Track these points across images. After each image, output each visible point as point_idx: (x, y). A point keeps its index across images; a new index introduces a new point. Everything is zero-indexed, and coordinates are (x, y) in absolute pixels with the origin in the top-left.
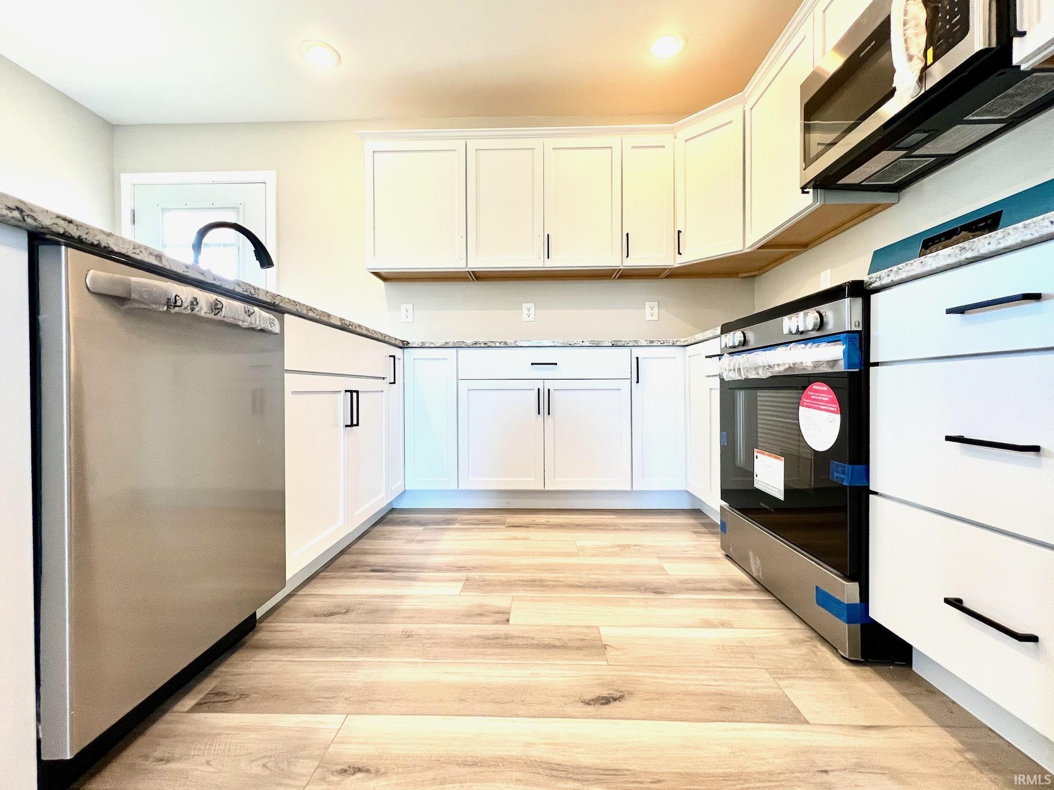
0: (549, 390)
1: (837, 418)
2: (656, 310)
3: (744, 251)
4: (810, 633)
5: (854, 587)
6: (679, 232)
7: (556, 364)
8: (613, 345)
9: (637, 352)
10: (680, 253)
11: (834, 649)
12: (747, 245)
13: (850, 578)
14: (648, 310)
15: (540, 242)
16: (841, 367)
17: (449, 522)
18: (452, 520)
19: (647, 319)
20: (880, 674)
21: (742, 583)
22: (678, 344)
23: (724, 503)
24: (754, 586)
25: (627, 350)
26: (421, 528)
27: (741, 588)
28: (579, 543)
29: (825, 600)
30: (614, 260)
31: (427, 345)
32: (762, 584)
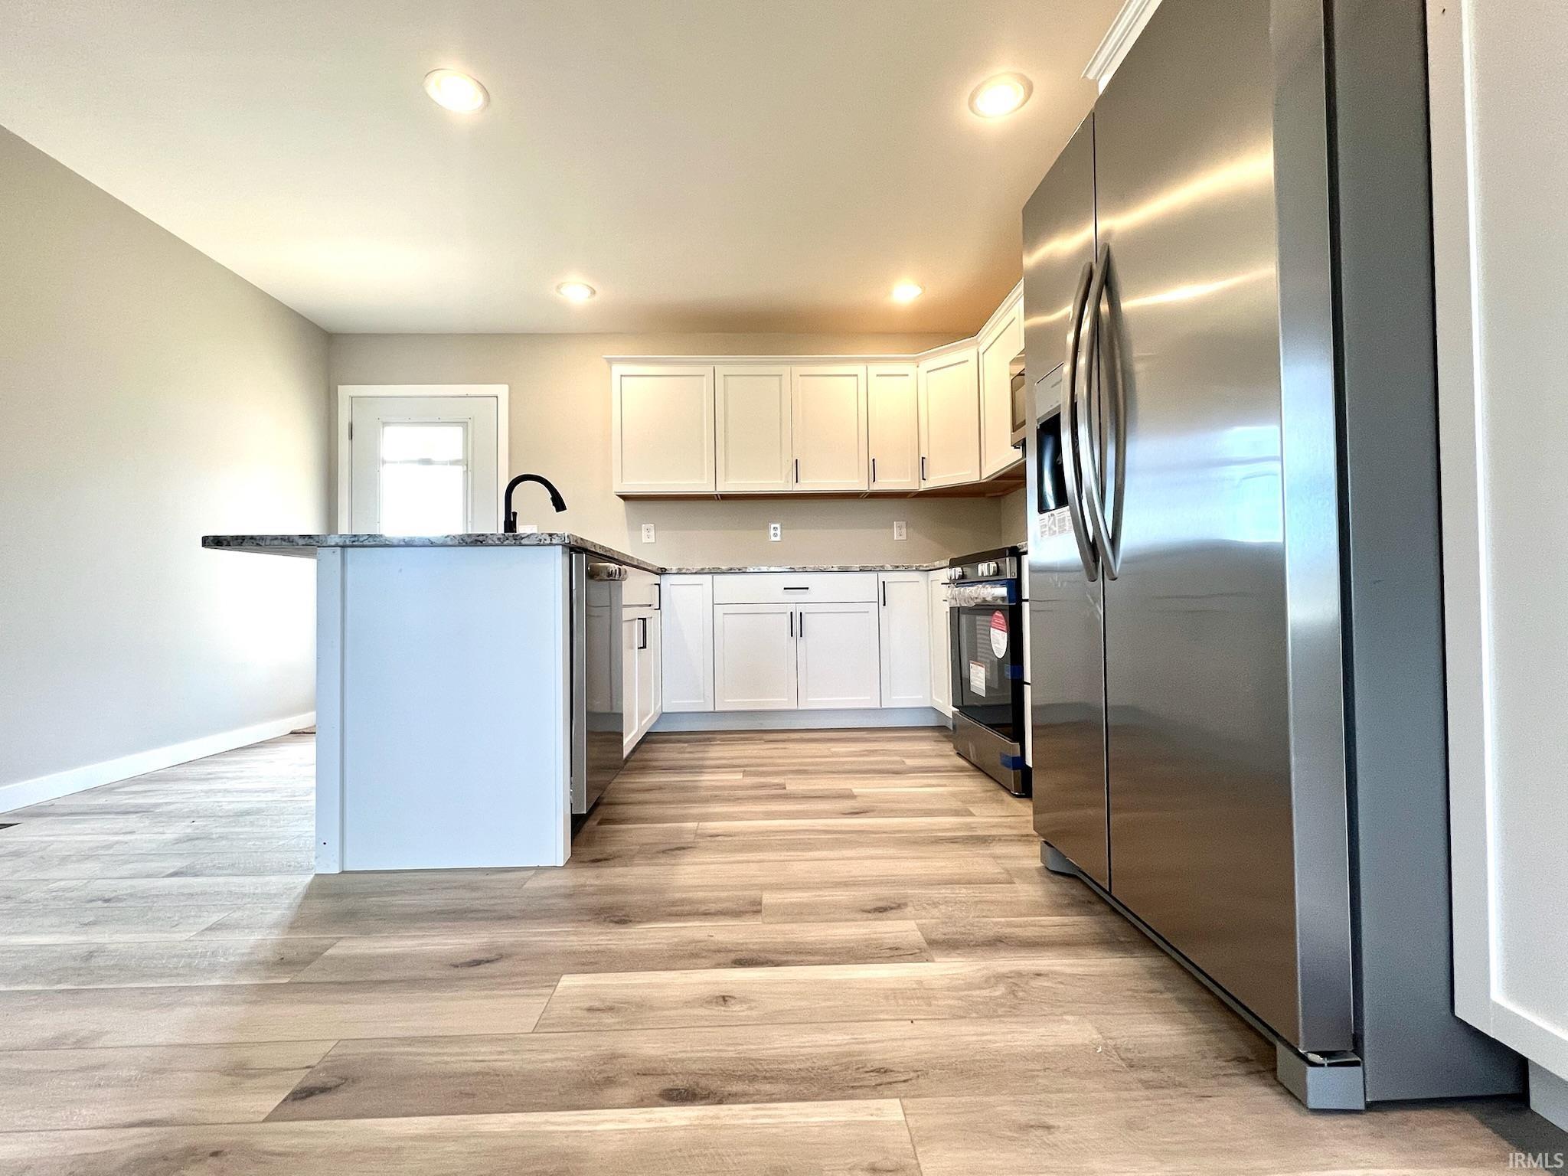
0: (801, 613)
1: (1006, 635)
2: (904, 530)
3: (982, 481)
4: (999, 787)
5: (1017, 746)
6: (923, 458)
7: (807, 588)
8: (861, 570)
9: (883, 576)
10: (924, 479)
11: (1008, 790)
12: (984, 477)
13: (1014, 741)
14: (897, 530)
15: (790, 465)
19: (893, 538)
21: (964, 767)
22: (921, 568)
23: (955, 709)
24: (972, 768)
25: (874, 575)
27: (961, 769)
28: (833, 750)
29: (1005, 759)
30: (860, 485)
31: (684, 571)
32: (978, 768)
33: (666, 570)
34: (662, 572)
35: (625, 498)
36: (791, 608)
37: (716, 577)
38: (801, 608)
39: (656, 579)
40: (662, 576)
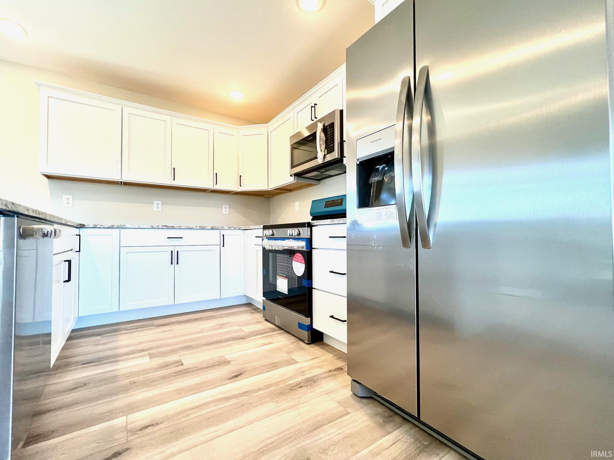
0: (178, 251)
1: (304, 265)
2: (228, 209)
3: (268, 190)
4: (297, 339)
5: (309, 319)
6: (240, 176)
7: (182, 238)
8: (212, 229)
9: (223, 232)
10: (241, 186)
11: (303, 341)
12: (269, 188)
13: (307, 317)
14: (224, 209)
15: (169, 172)
16: (305, 249)
17: (116, 331)
18: (118, 329)
19: (223, 213)
20: (316, 345)
21: (273, 329)
22: (242, 229)
23: (264, 298)
24: (277, 328)
25: (218, 231)
26: (99, 337)
27: (274, 331)
28: (201, 327)
29: (301, 326)
30: (210, 185)
31: (98, 227)
32: (281, 328)
33: (84, 225)
34: (82, 226)
35: (49, 177)
36: (172, 248)
37: (122, 230)
38: (177, 249)
39: (77, 231)
40: (81, 229)
